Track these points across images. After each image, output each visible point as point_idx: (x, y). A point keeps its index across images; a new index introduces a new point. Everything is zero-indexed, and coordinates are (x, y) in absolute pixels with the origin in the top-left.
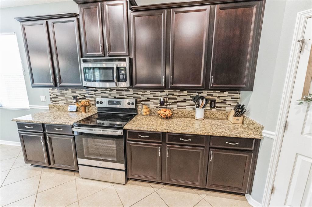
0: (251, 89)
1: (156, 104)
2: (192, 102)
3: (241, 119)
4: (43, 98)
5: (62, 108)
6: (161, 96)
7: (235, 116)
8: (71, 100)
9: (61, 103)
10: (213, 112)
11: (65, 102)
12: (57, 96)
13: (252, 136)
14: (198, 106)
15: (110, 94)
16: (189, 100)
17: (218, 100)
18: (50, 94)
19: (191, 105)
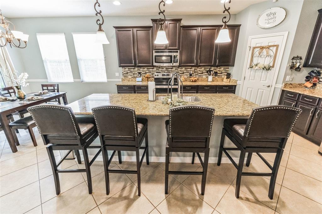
0: (233, 66)
1: (188, 75)
2: (206, 74)
3: (229, 79)
4: (117, 74)
5: (131, 80)
6: (190, 71)
7: (226, 78)
8: (137, 75)
9: (130, 77)
10: (216, 78)
11: (132, 76)
12: (127, 72)
13: (233, 84)
14: (210, 75)
15: (162, 71)
16: (204, 72)
17: (219, 72)
18: (123, 71)
19: (206, 75)
